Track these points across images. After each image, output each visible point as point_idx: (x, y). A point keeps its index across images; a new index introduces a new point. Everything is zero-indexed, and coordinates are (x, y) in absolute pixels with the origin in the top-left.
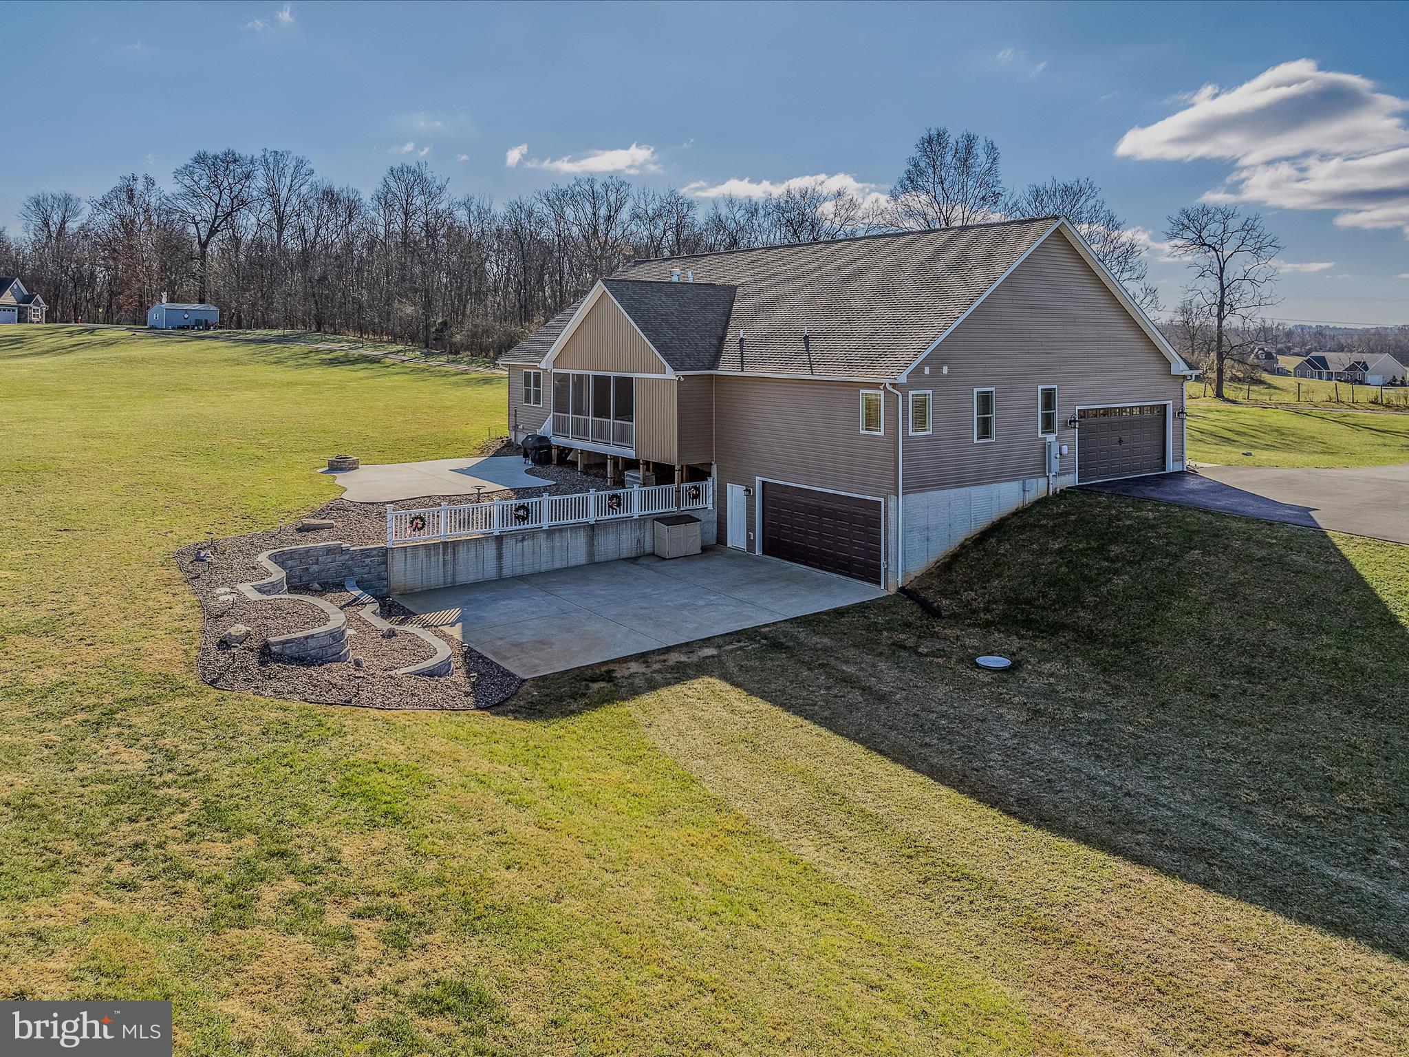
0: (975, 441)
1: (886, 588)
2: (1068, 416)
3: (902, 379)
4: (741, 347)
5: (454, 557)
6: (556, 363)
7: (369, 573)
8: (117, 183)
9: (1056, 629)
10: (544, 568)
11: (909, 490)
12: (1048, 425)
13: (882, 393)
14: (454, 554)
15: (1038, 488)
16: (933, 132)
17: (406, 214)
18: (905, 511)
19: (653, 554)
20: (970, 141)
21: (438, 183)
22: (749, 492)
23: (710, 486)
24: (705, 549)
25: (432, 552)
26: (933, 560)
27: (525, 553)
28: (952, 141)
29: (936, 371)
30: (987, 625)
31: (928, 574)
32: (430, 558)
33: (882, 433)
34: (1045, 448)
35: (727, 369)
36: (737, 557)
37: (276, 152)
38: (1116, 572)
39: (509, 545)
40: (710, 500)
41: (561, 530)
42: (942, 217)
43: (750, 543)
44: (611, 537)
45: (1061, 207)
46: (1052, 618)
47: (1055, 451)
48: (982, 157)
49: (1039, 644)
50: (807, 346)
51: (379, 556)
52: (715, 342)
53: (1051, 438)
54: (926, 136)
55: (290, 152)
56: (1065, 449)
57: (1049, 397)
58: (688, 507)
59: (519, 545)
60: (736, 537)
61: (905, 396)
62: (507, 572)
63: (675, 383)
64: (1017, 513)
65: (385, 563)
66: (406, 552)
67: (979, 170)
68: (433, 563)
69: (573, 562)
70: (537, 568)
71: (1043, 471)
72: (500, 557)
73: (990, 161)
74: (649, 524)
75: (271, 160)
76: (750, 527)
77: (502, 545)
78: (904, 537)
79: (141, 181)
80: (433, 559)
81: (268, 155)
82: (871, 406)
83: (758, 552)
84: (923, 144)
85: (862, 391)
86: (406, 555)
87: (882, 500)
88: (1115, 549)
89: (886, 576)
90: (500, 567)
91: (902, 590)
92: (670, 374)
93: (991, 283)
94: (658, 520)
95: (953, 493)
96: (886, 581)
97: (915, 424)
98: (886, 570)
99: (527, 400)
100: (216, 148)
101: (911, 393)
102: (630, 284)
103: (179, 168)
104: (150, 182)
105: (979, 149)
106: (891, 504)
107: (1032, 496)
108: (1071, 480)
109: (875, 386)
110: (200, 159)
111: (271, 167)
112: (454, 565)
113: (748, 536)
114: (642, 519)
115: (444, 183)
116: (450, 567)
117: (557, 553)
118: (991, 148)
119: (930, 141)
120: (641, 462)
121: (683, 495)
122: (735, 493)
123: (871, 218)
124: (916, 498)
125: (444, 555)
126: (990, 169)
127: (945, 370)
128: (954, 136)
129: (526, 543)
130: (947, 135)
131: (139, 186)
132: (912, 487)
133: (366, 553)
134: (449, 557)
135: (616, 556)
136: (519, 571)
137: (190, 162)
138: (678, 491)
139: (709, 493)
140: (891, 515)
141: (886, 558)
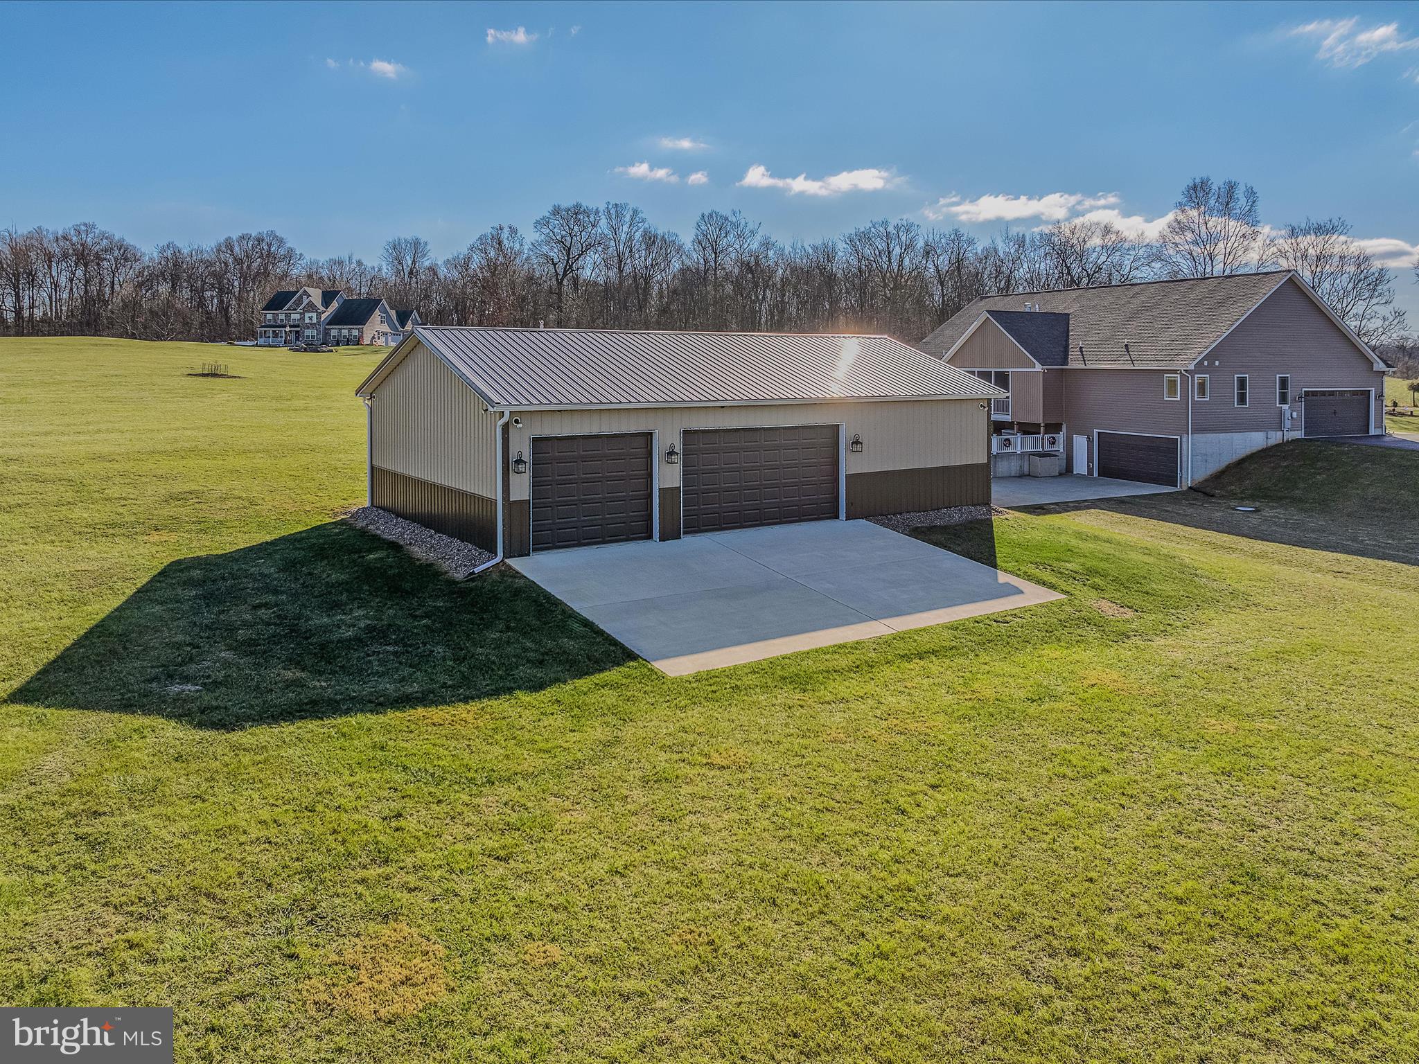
0: (1236, 406)
1: (1181, 487)
2: (1297, 394)
3: (1191, 367)
4: (1082, 352)
8: (488, 231)
9: (1281, 498)
11: (1194, 431)
12: (1283, 399)
13: (1179, 376)
15: (1275, 438)
16: (1198, 181)
17: (716, 254)
18: (1192, 443)
19: (1029, 475)
20: (1231, 187)
21: (750, 226)
22: (1090, 441)
23: (1061, 437)
24: (1061, 475)
26: (1209, 473)
28: (1214, 188)
29: (1211, 364)
30: (1242, 499)
31: (1206, 480)
33: (1179, 399)
34: (1281, 413)
35: (1075, 364)
36: (1080, 476)
37: (616, 204)
38: (1319, 474)
40: (1061, 446)
42: (1206, 253)
43: (1090, 470)
44: (1006, 463)
45: (1315, 243)
46: (1279, 494)
47: (1288, 415)
48: (1243, 201)
49: (1271, 504)
50: (1127, 350)
52: (1062, 349)
53: (1285, 407)
54: (1191, 185)
55: (628, 204)
56: (1295, 415)
57: (1284, 382)
58: (1048, 448)
60: (1081, 467)
61: (1193, 378)
63: (1041, 374)
64: (1263, 451)
67: (1239, 211)
71: (1279, 426)
73: (1250, 204)
74: (1027, 457)
75: (613, 211)
76: (1090, 460)
78: (1192, 458)
79: (506, 230)
81: (610, 207)
82: (1172, 383)
83: (1096, 474)
84: (1188, 191)
85: (1165, 375)
87: (1179, 437)
88: (1320, 464)
89: (1181, 481)
91: (1190, 488)
92: (1039, 368)
93: (1245, 312)
94: (1033, 455)
95: (1222, 435)
96: (1181, 484)
97: (1198, 394)
98: (1181, 477)
100: (567, 203)
101: (1196, 376)
102: (1004, 314)
103: (538, 219)
104: (513, 231)
105: (1240, 193)
106: (1184, 439)
107: (1271, 442)
108: (1299, 434)
109: (1175, 372)
110: (556, 211)
111: (614, 216)
113: (1088, 466)
114: (1023, 454)
118: (1251, 193)
119: (1195, 188)
120: (1015, 423)
121: (1046, 442)
122: (1080, 442)
123: (1137, 250)
124: (1199, 437)
126: (1250, 210)
127: (1217, 363)
128: (1217, 183)
130: (1210, 182)
131: (505, 235)
132: (1198, 429)
135: (1008, 475)
137: (547, 214)
138: (1043, 439)
139: (1061, 441)
140: (1184, 446)
141: (1181, 471)
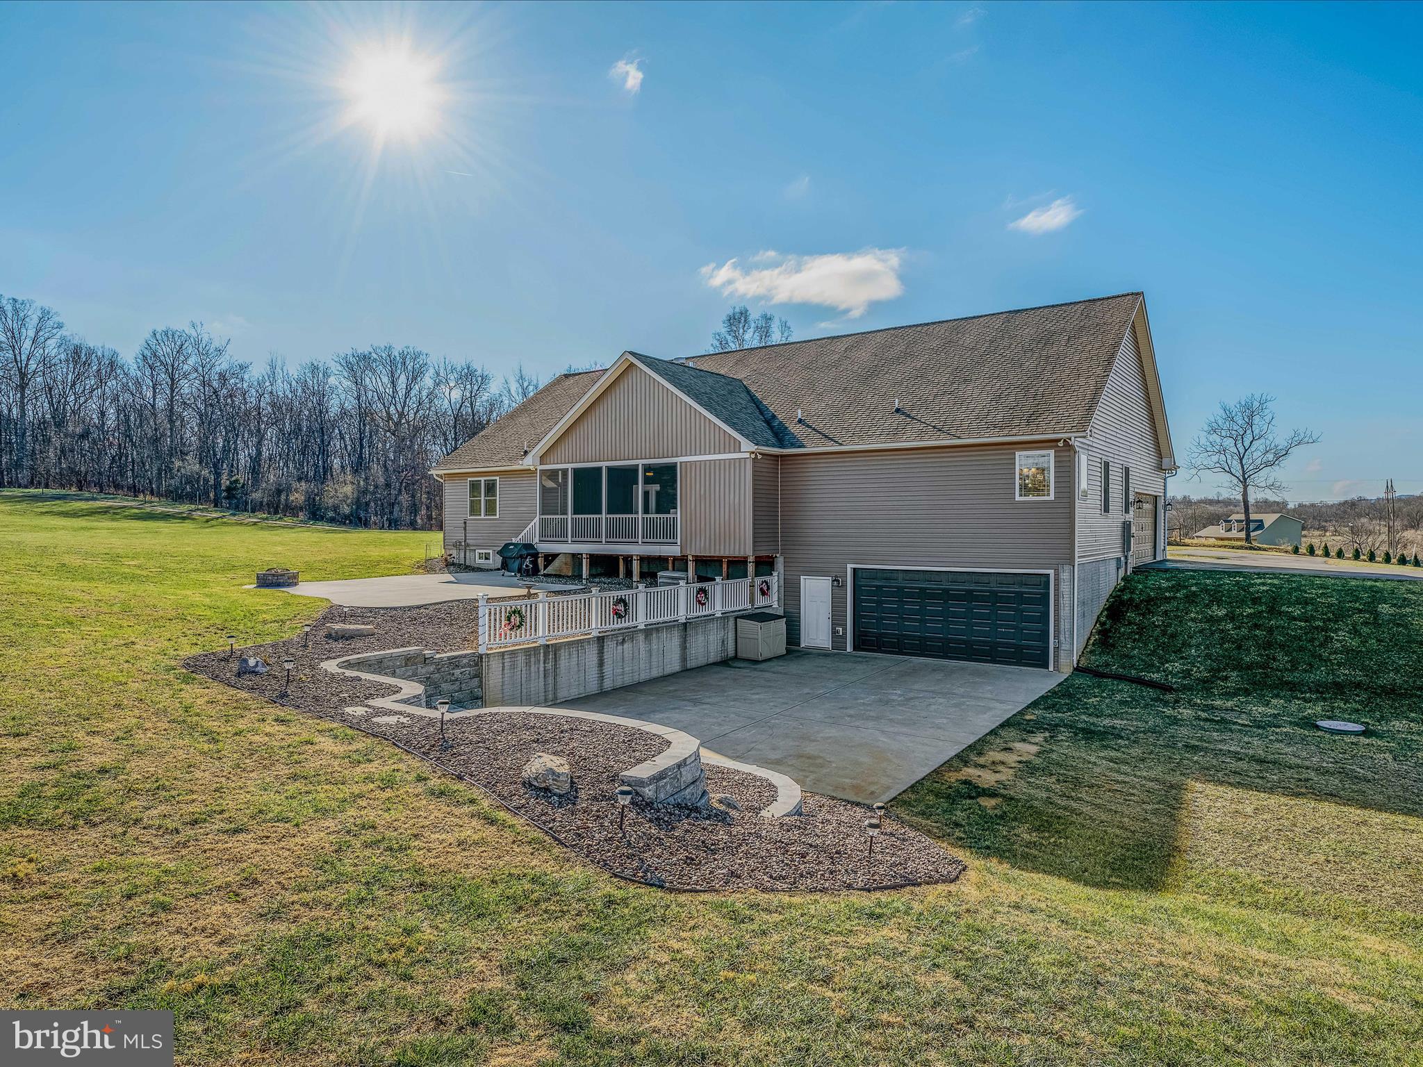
0: (1102, 513)
1: (1057, 669)
5: (555, 665)
6: (543, 459)
7: (460, 690)
10: (644, 676)
13: (1052, 452)
14: (556, 661)
15: (1122, 567)
19: (737, 659)
20: (768, 319)
22: (838, 583)
23: (775, 580)
25: (533, 659)
27: (625, 659)
32: (530, 666)
33: (1051, 498)
39: (610, 646)
40: (775, 598)
41: (657, 630)
43: (838, 640)
51: (470, 666)
58: (760, 601)
59: (620, 647)
60: (815, 635)
62: (608, 684)
63: (751, 462)
65: (478, 675)
66: (503, 659)
68: (533, 674)
69: (668, 670)
70: (636, 679)
71: (1123, 550)
72: (601, 664)
74: (732, 623)
76: (839, 621)
77: (603, 649)
80: (532, 668)
83: (849, 649)
85: (1018, 452)
86: (503, 663)
87: (1051, 572)
89: (1056, 656)
90: (601, 677)
92: (747, 450)
94: (743, 617)
95: (1093, 566)
96: (1056, 661)
98: (1057, 649)
99: (474, 510)
106: (1065, 576)
107: (1120, 575)
112: (555, 676)
113: (834, 632)
114: (725, 616)
115: (225, 344)
116: (550, 680)
117: (654, 659)
120: (690, 558)
121: (756, 591)
122: (814, 586)
124: (1080, 569)
125: (544, 663)
129: (626, 646)
133: (454, 662)
134: (549, 666)
136: (619, 684)
138: (752, 586)
139: (775, 588)
140: (1065, 588)
141: (1057, 636)
